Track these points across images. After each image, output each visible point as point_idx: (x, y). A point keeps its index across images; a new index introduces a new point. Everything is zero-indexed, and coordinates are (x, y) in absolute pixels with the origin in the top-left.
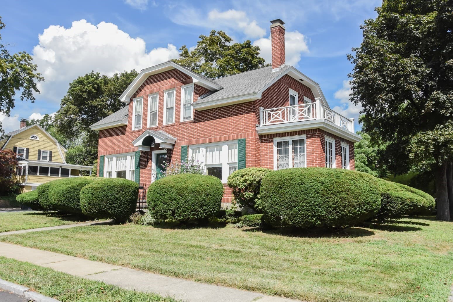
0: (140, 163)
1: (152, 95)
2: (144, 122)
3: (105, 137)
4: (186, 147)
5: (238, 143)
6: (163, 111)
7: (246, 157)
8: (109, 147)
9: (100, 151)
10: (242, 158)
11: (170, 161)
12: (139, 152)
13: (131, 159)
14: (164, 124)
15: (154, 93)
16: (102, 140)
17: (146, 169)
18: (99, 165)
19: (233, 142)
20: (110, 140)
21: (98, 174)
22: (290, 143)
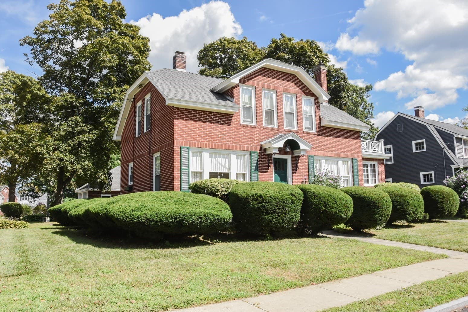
0: (258, 166)
1: (267, 90)
2: (259, 118)
3: (188, 120)
4: (313, 157)
5: (351, 161)
6: (283, 113)
7: (358, 173)
8: (200, 136)
9: (178, 139)
10: (355, 173)
11: (296, 169)
12: (256, 153)
13: (237, 158)
14: (284, 128)
15: (270, 89)
16: (181, 122)
17: (268, 174)
18: (179, 160)
19: (347, 160)
20: (201, 128)
21: (178, 173)
22: (369, 165)
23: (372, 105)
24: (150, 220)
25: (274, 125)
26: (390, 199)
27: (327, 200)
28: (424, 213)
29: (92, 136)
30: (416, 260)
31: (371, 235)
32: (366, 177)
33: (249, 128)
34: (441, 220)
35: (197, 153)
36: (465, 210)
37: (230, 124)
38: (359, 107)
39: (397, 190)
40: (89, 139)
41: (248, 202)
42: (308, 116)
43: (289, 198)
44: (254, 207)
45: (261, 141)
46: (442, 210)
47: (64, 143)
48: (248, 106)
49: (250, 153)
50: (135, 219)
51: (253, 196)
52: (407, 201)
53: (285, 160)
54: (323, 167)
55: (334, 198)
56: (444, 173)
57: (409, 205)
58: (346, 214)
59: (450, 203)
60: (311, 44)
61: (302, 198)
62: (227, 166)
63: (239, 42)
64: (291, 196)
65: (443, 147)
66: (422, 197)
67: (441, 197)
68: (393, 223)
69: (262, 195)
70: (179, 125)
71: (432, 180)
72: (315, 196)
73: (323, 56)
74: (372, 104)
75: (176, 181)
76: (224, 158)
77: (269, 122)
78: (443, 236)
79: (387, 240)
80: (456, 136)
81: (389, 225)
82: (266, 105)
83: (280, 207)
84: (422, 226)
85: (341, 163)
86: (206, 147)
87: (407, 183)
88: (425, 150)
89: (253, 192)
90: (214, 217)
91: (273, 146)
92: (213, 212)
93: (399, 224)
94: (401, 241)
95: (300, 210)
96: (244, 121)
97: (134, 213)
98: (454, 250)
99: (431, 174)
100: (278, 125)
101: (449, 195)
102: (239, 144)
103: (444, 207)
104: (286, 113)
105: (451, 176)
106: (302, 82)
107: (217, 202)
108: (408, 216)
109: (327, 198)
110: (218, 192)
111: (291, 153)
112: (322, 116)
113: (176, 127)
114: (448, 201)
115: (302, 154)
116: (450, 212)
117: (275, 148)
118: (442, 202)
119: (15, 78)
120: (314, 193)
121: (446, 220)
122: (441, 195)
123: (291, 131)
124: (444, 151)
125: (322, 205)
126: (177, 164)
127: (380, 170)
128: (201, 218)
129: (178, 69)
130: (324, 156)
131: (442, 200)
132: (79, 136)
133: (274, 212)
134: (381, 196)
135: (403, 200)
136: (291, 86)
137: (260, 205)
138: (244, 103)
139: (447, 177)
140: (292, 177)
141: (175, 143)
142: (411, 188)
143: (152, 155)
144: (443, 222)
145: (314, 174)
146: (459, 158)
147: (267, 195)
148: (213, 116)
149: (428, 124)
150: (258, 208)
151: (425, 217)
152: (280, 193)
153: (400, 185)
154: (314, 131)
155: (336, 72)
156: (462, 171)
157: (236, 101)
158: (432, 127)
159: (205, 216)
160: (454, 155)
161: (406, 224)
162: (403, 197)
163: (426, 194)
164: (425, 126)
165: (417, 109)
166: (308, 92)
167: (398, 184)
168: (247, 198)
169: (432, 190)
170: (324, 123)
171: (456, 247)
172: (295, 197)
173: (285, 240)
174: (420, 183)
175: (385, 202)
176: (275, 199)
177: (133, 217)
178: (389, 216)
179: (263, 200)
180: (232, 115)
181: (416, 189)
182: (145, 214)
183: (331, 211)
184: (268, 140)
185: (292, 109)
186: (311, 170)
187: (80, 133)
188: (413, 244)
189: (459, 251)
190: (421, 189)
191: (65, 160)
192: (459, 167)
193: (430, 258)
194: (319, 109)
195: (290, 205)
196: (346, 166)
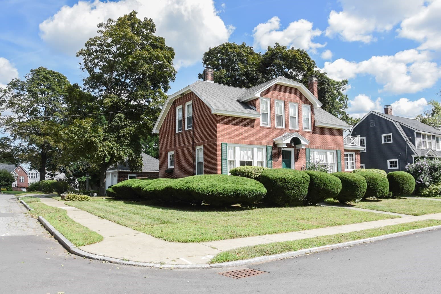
0: (272, 156)
1: (278, 101)
2: (272, 122)
3: (226, 124)
4: (309, 149)
5: (336, 152)
6: (289, 117)
7: (341, 161)
8: (234, 135)
9: (220, 138)
10: (339, 161)
11: (298, 158)
12: (271, 147)
13: (258, 151)
14: (290, 129)
15: (280, 99)
16: (222, 126)
17: (278, 162)
18: (221, 153)
19: (333, 151)
20: (234, 129)
21: (220, 162)
22: (349, 155)
23: (346, 97)
24: (219, 193)
25: (283, 126)
26: (365, 181)
27: (325, 181)
28: (389, 191)
29: (132, 129)
30: (383, 218)
31: (352, 206)
32: (346, 164)
33: (266, 129)
34: (402, 197)
35: (232, 147)
36: (421, 190)
37: (253, 126)
38: (336, 99)
39: (370, 174)
40: (130, 131)
41: (276, 182)
42: (306, 119)
43: (302, 180)
44: (280, 185)
45: (274, 138)
46: (402, 190)
47: (111, 135)
48: (265, 112)
49: (267, 147)
50: (210, 193)
51: (280, 178)
52: (377, 183)
53: (289, 152)
54: (316, 157)
55: (330, 180)
56: (406, 160)
57: (378, 185)
58: (337, 191)
59: (408, 185)
60: (301, 53)
61: (309, 180)
62: (251, 157)
63: (239, 47)
64: (303, 179)
65: (406, 140)
66: (388, 180)
67: (402, 180)
68: (366, 199)
69: (285, 178)
70: (220, 127)
71: (396, 166)
72: (317, 178)
73: (310, 63)
74: (347, 95)
75: (218, 167)
76: (249, 150)
77: (279, 124)
78: (401, 207)
79: (363, 208)
80: (416, 131)
81: (364, 200)
82: (277, 112)
83: (296, 185)
84: (387, 201)
85: (328, 153)
86: (238, 143)
87: (377, 169)
88: (392, 142)
89: (279, 176)
90: (257, 192)
91: (283, 142)
92: (256, 188)
93: (371, 199)
94: (373, 209)
95: (308, 188)
96: (262, 124)
97: (209, 189)
98: (406, 214)
99: (396, 162)
100: (285, 127)
101: (408, 179)
102: (260, 141)
103: (403, 188)
104: (291, 117)
105: (411, 163)
106: (302, 94)
107: (256, 182)
108: (377, 193)
109: (325, 180)
110: (252, 175)
111: (294, 147)
112: (316, 119)
113: (218, 129)
114: (406, 183)
115: (302, 148)
116: (408, 191)
117: (284, 144)
118: (402, 183)
119: (46, 74)
120: (317, 177)
121: (405, 198)
122: (402, 179)
123: (294, 131)
124: (407, 144)
125: (322, 185)
126: (219, 156)
127: (357, 159)
128: (250, 192)
129: (208, 81)
130: (317, 148)
131: (402, 182)
132: (123, 130)
133: (292, 189)
134: (359, 179)
135: (374, 181)
136: (294, 97)
137: (284, 184)
138: (262, 110)
139: (408, 164)
140: (295, 164)
141: (218, 141)
142: (380, 173)
143: (195, 147)
144: (403, 198)
145: (310, 162)
146: (418, 149)
147: (288, 178)
148: (242, 120)
149: (395, 121)
150: (283, 186)
151: (389, 194)
152: (296, 177)
153: (371, 171)
154: (310, 130)
155: (322, 77)
156: (420, 159)
157: (257, 110)
158: (398, 123)
159: (252, 191)
160: (414, 147)
161: (376, 199)
162: (374, 179)
163: (391, 178)
164: (393, 122)
165: (386, 107)
166: (306, 101)
167: (370, 170)
168: (276, 179)
169: (396, 175)
170: (318, 124)
171: (408, 212)
172: (305, 179)
173: (298, 207)
174: (387, 168)
175: (362, 183)
176: (293, 180)
177: (208, 191)
178: (365, 192)
179: (286, 181)
180: (255, 119)
181: (384, 173)
182: (216, 189)
183: (328, 189)
184: (279, 138)
185: (295, 115)
186: (308, 159)
187: (123, 127)
188: (381, 211)
189: (409, 215)
190: (387, 173)
191: (114, 148)
192: (418, 156)
193: (391, 217)
194: (314, 114)
195: (302, 185)
196: (332, 156)
